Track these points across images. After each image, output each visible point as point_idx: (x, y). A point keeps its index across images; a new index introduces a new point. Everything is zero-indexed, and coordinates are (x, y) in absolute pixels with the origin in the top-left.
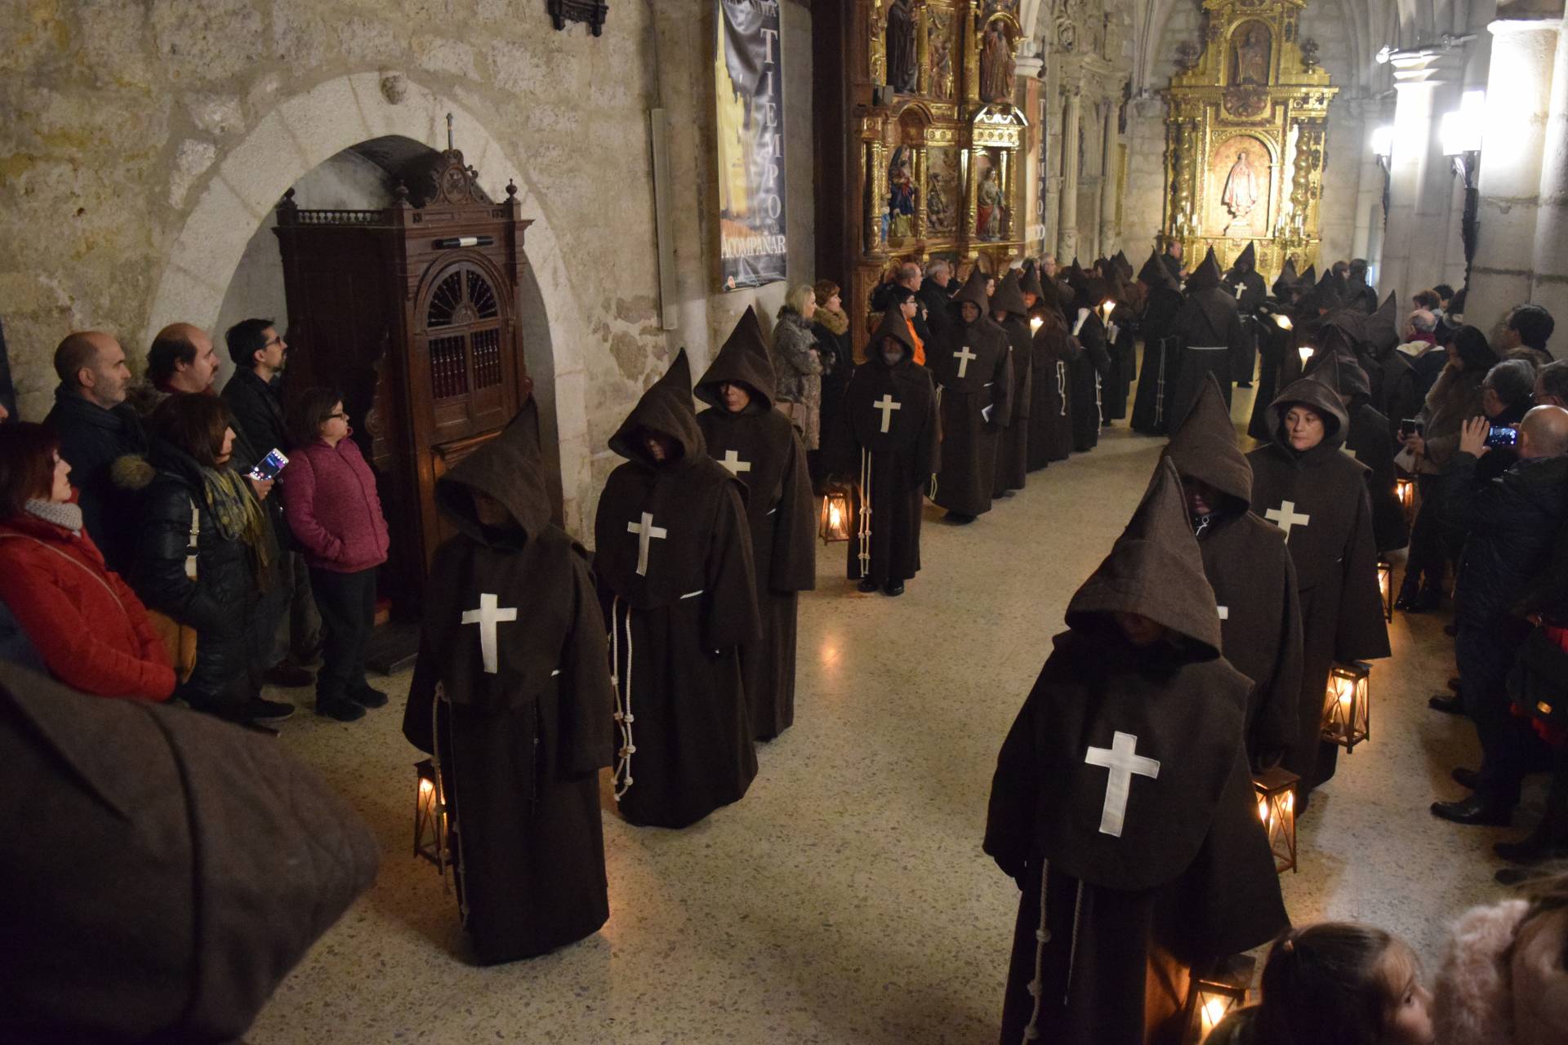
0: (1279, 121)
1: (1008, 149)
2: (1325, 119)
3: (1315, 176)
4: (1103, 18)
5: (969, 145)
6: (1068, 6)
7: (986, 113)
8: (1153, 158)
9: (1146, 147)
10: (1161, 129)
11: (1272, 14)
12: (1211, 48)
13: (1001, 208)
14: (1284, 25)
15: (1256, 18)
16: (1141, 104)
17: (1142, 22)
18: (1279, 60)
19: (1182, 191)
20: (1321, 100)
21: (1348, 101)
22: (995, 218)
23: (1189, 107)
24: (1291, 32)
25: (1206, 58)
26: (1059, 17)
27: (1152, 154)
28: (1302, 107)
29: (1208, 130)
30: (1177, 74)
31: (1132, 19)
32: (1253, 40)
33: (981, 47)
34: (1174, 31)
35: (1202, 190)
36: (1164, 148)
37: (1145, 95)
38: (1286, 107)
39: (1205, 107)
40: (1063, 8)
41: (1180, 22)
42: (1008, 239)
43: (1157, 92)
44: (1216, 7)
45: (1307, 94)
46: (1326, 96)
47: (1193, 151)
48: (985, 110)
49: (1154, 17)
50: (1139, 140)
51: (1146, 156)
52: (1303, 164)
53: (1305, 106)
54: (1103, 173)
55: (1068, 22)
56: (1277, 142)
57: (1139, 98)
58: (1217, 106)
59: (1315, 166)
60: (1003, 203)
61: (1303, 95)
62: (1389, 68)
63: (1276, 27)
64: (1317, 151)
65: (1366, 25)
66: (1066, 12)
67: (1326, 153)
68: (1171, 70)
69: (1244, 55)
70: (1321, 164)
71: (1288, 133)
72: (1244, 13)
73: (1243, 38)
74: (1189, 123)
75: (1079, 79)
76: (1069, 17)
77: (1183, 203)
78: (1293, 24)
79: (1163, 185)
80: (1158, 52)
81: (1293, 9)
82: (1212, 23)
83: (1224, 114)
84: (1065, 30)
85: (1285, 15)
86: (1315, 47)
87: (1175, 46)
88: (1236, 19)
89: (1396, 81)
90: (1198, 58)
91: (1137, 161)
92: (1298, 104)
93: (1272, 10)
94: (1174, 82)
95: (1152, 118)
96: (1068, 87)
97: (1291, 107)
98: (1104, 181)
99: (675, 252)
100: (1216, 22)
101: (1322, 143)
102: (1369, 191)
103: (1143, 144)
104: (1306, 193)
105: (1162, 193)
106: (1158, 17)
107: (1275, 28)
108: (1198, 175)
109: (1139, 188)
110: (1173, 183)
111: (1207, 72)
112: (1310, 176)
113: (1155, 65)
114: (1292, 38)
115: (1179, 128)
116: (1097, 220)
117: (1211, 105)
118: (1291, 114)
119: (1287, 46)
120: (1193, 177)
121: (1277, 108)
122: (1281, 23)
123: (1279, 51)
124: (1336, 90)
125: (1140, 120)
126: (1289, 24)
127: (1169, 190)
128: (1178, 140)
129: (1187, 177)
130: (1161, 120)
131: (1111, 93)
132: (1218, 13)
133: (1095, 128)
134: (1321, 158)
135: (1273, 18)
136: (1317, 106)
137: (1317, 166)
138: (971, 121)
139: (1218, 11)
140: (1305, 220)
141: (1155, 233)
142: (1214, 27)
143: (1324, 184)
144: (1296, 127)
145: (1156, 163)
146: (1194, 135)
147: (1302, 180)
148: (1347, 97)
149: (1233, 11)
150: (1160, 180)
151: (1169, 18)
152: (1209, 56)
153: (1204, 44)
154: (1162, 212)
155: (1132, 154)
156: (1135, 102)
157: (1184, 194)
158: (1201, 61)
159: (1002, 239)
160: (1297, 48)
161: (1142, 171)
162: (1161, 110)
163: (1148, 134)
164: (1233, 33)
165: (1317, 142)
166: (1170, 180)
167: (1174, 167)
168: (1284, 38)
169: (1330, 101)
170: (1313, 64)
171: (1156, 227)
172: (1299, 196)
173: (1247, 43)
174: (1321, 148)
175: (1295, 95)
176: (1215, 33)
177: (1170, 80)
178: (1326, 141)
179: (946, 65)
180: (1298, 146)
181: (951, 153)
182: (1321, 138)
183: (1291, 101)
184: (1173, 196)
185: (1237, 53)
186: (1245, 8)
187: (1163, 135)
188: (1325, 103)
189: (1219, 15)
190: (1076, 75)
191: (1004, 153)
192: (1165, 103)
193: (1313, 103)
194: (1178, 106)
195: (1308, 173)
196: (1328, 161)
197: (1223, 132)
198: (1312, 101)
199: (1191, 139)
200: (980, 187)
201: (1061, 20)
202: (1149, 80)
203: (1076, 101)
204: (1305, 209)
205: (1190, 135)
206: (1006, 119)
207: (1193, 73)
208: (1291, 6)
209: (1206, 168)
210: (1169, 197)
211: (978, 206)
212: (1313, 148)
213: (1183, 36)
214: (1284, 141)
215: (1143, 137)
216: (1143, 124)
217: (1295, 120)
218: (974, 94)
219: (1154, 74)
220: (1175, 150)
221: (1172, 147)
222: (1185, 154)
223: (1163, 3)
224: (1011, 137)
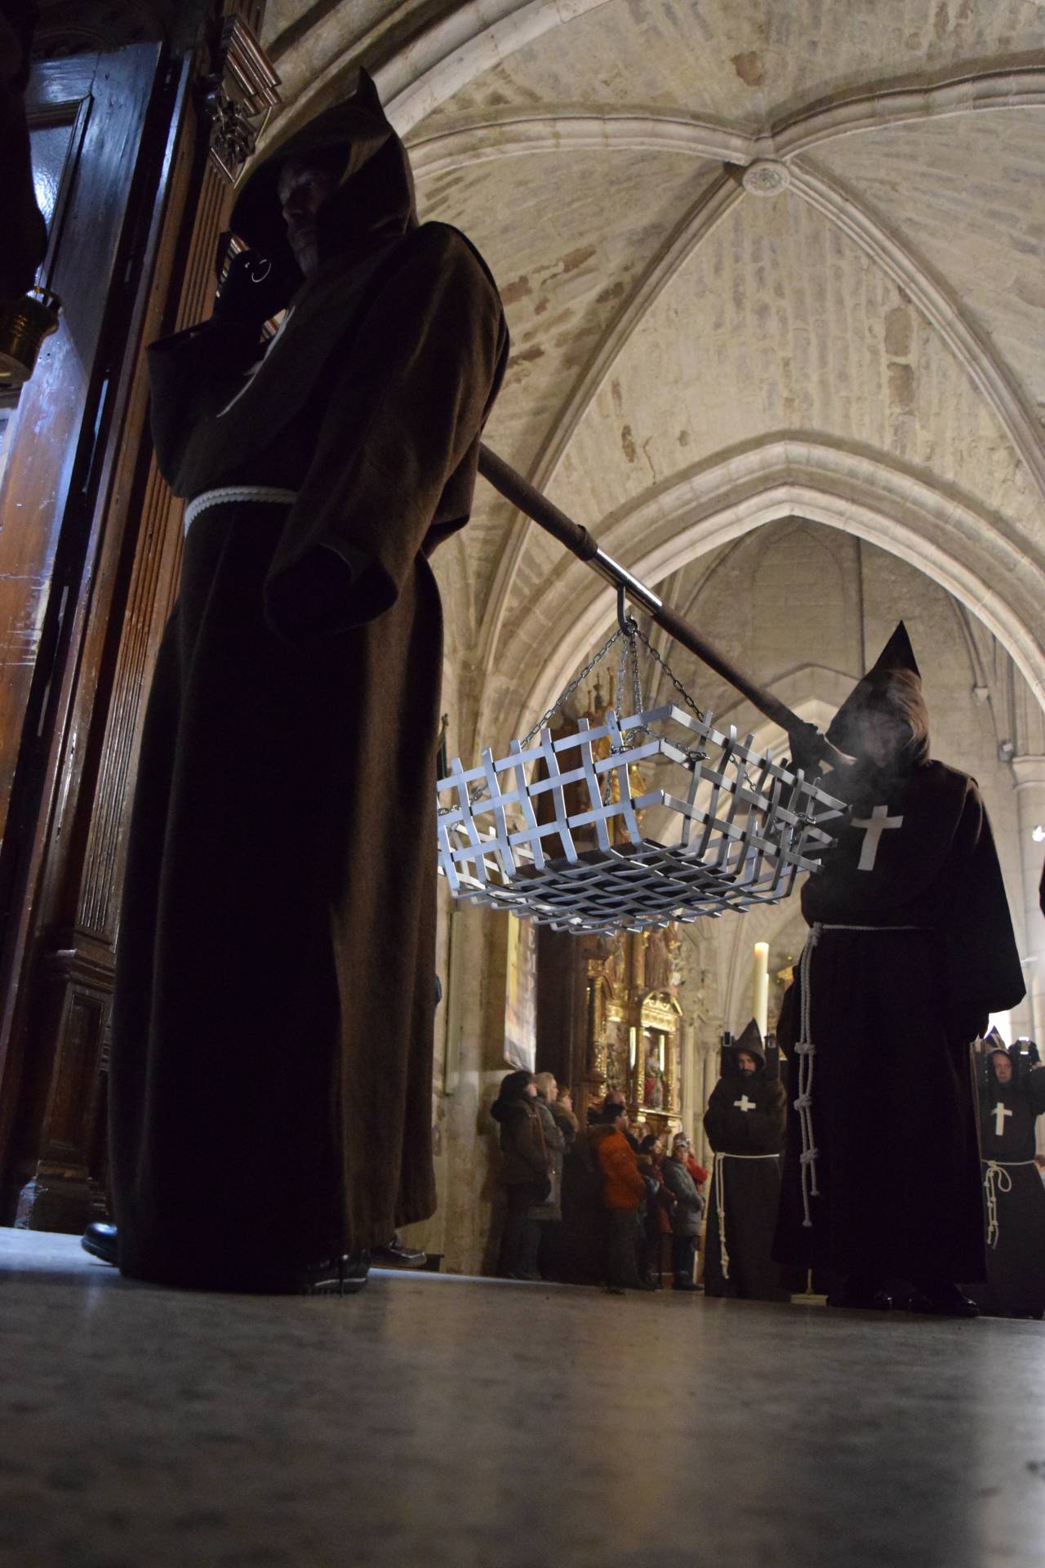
1: (666, 1034)
5: (638, 1025)
7: (652, 998)
13: (663, 1082)
17: (725, 988)
22: (658, 1090)
31: (719, 983)
33: (647, 945)
48: (651, 995)
60: (664, 1079)
75: (693, 1012)
76: (682, 960)
96: (684, 1018)
99: (461, 1028)
131: (708, 1039)
138: (639, 1004)
159: (664, 1109)
179: (620, 955)
181: (623, 1029)
191: (662, 1038)
200: (646, 1063)
206: (666, 1006)
211: (646, 1079)
218: (640, 981)
223: (742, 973)
224: (669, 1022)
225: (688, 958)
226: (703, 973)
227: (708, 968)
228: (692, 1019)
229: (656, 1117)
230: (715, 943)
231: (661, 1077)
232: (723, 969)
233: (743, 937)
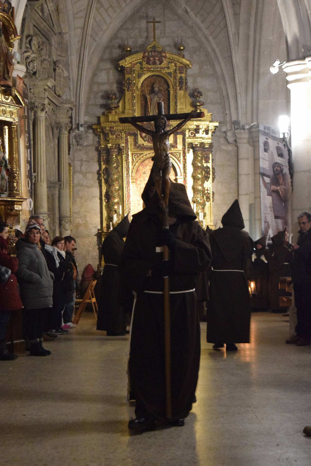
0: (180, 146)
1: (9, 124)
2: (211, 145)
3: (208, 185)
4: (53, 65)
6: (32, 44)
8: (90, 176)
9: (84, 169)
10: (95, 154)
11: (168, 71)
12: (128, 94)
13: (7, 170)
14: (178, 78)
15: (157, 73)
16: (79, 135)
17: (76, 77)
18: (176, 103)
19: (115, 198)
20: (207, 132)
21: (225, 132)
23: (114, 136)
24: (182, 83)
25: (124, 102)
26: (26, 52)
27: (89, 172)
28: (195, 136)
29: (130, 153)
30: (103, 114)
31: (69, 72)
32: (156, 89)
34: (99, 84)
35: (129, 196)
36: (97, 168)
37: (81, 129)
38: (184, 135)
39: (126, 136)
40: (28, 46)
41: (103, 77)
42: (14, 197)
43: (90, 127)
44: (129, 65)
45: (198, 126)
46: (210, 128)
47: (120, 169)
49: (84, 74)
50: (79, 163)
51: (84, 175)
52: (200, 176)
53: (197, 135)
54: (59, 180)
55: (33, 55)
56: (179, 161)
57: (77, 131)
58: (135, 135)
59: (207, 178)
60: (9, 167)
61: (195, 127)
62: (282, 75)
63: (172, 79)
64: (208, 168)
65: (233, 79)
66: (31, 48)
67: (213, 169)
68: (99, 111)
69: (151, 100)
70: (211, 176)
71: (187, 154)
72: (149, 70)
73: (149, 88)
74: (115, 148)
75: (44, 99)
76: (33, 52)
77: (116, 207)
78: (184, 77)
79: (98, 195)
80: (89, 99)
81: (182, 67)
82: (127, 76)
83: (141, 141)
84: (32, 61)
85: (178, 72)
86: (200, 93)
87: (100, 94)
88: (144, 74)
89: (288, 82)
90: (119, 102)
91: (78, 177)
92: (192, 134)
93: (168, 68)
94: (102, 119)
95: (87, 146)
96: (36, 104)
97: (187, 136)
98: (60, 185)
100: (130, 76)
101: (210, 161)
102: (247, 194)
103: (81, 165)
104: (203, 197)
105: (98, 201)
106: (87, 74)
107: (171, 81)
108: (125, 185)
109: (81, 198)
110: (107, 192)
111: (126, 112)
112: (204, 185)
113: (87, 108)
114: (184, 88)
115: (108, 151)
116: (57, 216)
117: (130, 134)
118: (188, 141)
119: (181, 93)
120: (122, 188)
121: (178, 136)
122: (175, 77)
123: (176, 96)
124: (217, 124)
125: (79, 147)
126: (181, 78)
127: (104, 198)
128: (108, 161)
129: (117, 187)
130: (94, 148)
131: (62, 120)
132: (131, 70)
133: (52, 145)
134: (211, 172)
135: (170, 74)
136: (204, 135)
137: (209, 178)
139: (131, 68)
140: (205, 216)
141: (95, 231)
142: (129, 79)
143: (214, 191)
144: (191, 150)
145: (92, 178)
146: (119, 157)
147: (200, 188)
148: (224, 129)
149: (141, 68)
150: (96, 191)
151: (94, 75)
152: (126, 101)
153: (122, 92)
154: (99, 215)
155: (74, 172)
156: (74, 134)
157: (116, 200)
158: (120, 104)
159: (10, 196)
160: (187, 95)
161: (82, 185)
162: (93, 140)
163: (84, 158)
164: (142, 84)
165: (207, 162)
166: (104, 191)
167: (107, 182)
168: (178, 88)
169: (213, 132)
170: (199, 106)
171: (96, 227)
172: (199, 199)
173: (152, 91)
174: (210, 165)
175: (190, 127)
176: (130, 84)
177: (99, 118)
178: (213, 160)
180: (194, 164)
182: (209, 158)
183: (187, 131)
184: (108, 202)
185: (146, 98)
186: (150, 66)
187: (96, 159)
188: (210, 133)
189: (131, 71)
190: (42, 96)
191: (7, 127)
192: (96, 135)
193: (201, 134)
194: (106, 135)
195: (203, 183)
196: (215, 174)
197: (140, 154)
198: (201, 131)
199: (118, 159)
201: (28, 54)
202: (83, 119)
203: (42, 115)
204: (203, 208)
205: (116, 157)
206: (7, 99)
207: (116, 112)
208: (181, 65)
209: (130, 181)
210: (104, 204)
212: (205, 165)
213: (106, 87)
214: (185, 159)
215: (81, 160)
216: (80, 150)
217: (192, 146)
219: (87, 113)
220: (106, 170)
221: (103, 167)
222: (114, 171)
223: (90, 63)
224: (12, 113)
225: (40, 49)
226: (55, 63)
227: (59, 58)
228: (44, 104)
229: (3, 203)
230: (66, 37)
231: (6, 166)
232: (74, 59)
233: (89, 32)
